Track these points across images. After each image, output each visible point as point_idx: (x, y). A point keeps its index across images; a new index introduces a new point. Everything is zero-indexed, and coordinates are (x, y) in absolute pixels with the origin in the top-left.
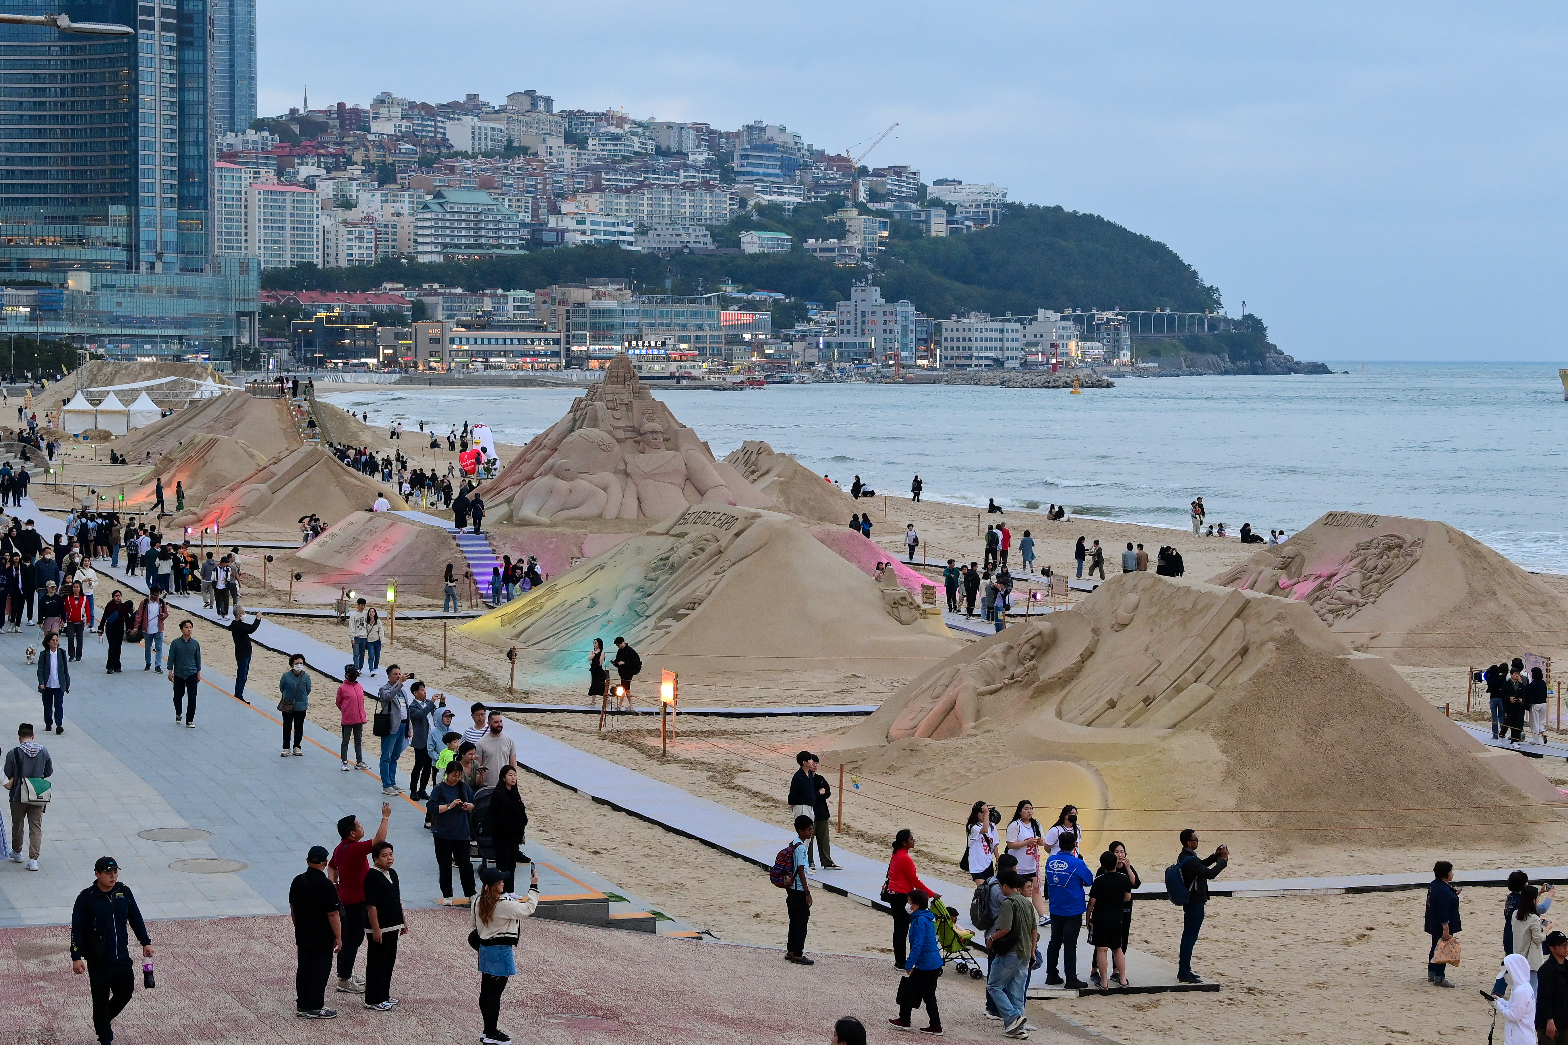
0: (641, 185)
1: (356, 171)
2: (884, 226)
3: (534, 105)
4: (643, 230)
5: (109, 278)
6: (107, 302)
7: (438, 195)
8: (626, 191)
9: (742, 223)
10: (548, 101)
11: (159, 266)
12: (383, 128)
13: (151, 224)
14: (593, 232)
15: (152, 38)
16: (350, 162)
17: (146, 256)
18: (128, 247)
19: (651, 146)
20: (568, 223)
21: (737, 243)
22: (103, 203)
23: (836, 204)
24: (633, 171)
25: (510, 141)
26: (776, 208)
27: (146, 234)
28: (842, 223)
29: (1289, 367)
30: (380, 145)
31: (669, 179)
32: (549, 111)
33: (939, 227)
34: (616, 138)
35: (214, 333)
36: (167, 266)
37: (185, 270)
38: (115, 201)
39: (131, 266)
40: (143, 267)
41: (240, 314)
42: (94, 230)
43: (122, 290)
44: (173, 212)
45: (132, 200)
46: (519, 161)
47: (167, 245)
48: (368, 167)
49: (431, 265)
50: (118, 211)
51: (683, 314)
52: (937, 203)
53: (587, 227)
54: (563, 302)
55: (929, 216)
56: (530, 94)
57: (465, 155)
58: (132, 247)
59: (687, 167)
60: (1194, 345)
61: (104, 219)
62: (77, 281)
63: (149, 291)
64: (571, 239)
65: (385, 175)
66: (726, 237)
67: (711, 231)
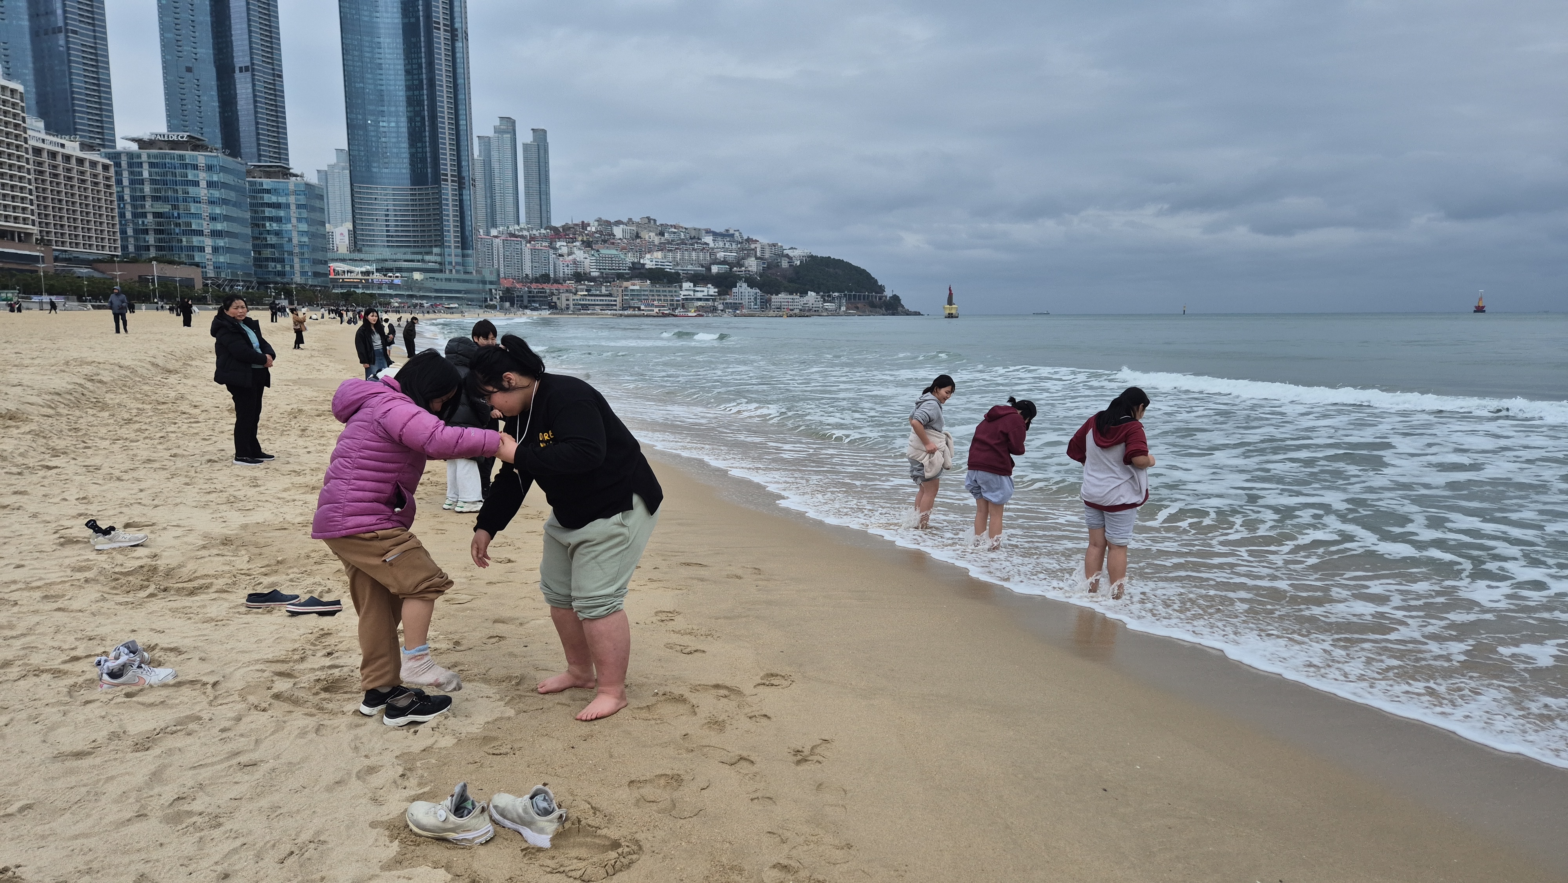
2: (764, 263)
3: (649, 222)
4: (676, 265)
5: (432, 275)
6: (430, 284)
8: (671, 251)
9: (714, 262)
11: (454, 271)
12: (592, 229)
13: (450, 255)
14: (656, 265)
15: (447, 185)
16: (576, 240)
18: (440, 264)
19: (688, 236)
20: (647, 261)
21: (710, 269)
22: (431, 246)
23: (748, 256)
24: (678, 244)
25: (637, 233)
26: (726, 258)
27: (448, 259)
28: (748, 263)
29: (908, 313)
30: (587, 235)
31: (690, 247)
32: (654, 224)
34: (675, 233)
35: (480, 297)
36: (457, 272)
37: (466, 273)
38: (436, 246)
39: (441, 271)
40: (447, 271)
42: (427, 258)
43: (437, 279)
44: (459, 251)
45: (442, 246)
46: (638, 241)
47: (457, 264)
48: (582, 242)
49: (593, 275)
50: (436, 250)
52: (787, 256)
53: (654, 263)
54: (620, 287)
55: (782, 260)
56: (648, 218)
57: (617, 239)
58: (442, 264)
60: (873, 305)
61: (431, 253)
62: (417, 276)
63: (450, 280)
64: (647, 267)
65: (588, 245)
66: (706, 267)
67: (702, 265)
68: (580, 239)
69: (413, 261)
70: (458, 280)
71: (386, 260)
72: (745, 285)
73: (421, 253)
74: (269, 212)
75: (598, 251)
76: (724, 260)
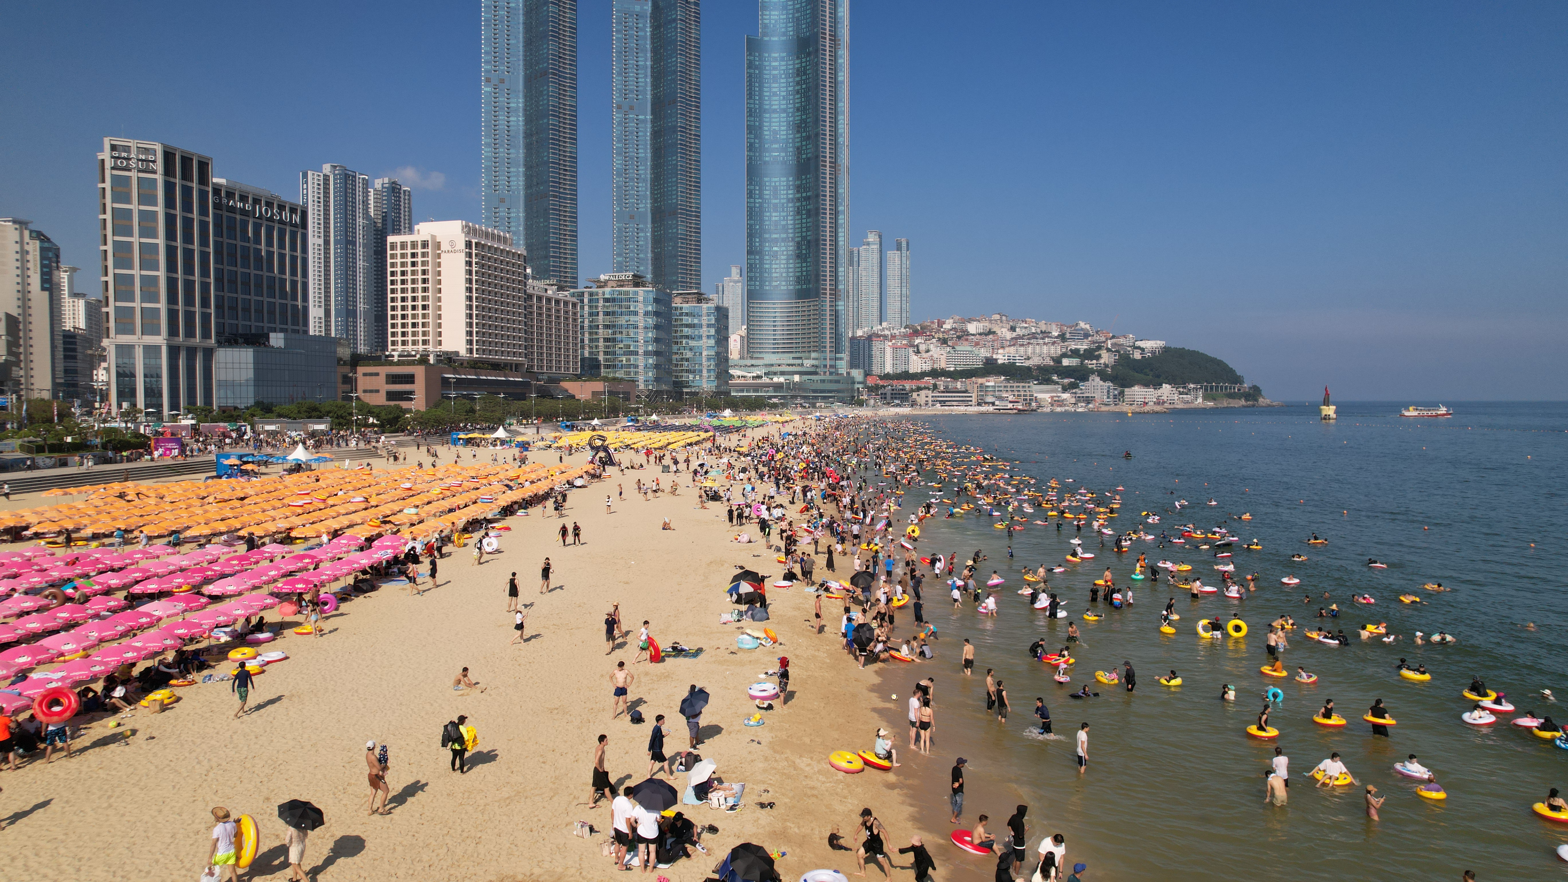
0: (1029, 343)
1: (934, 340)
2: (1115, 356)
3: (1001, 318)
4: (1027, 359)
5: (809, 377)
6: (807, 385)
8: (1022, 345)
9: (1064, 355)
11: (828, 373)
13: (825, 359)
14: (1009, 359)
16: (934, 338)
18: (817, 367)
19: (1039, 331)
20: (1000, 356)
21: (1061, 362)
22: (810, 352)
23: (1099, 348)
24: (1029, 339)
25: (990, 330)
26: (1077, 350)
27: (823, 362)
28: (1100, 355)
30: (943, 332)
31: (1041, 341)
33: (1137, 356)
34: (1026, 328)
36: (831, 373)
37: (838, 374)
38: (814, 351)
39: (816, 373)
41: (858, 388)
42: (805, 361)
43: (814, 381)
44: (833, 354)
45: (819, 351)
46: (991, 336)
47: (830, 366)
48: (939, 339)
49: (949, 371)
50: (813, 355)
51: (1018, 387)
52: (1139, 348)
53: (1007, 358)
54: (976, 383)
55: (1134, 352)
56: (1001, 314)
57: (973, 335)
59: (1049, 337)
60: (1231, 396)
61: (808, 358)
62: (797, 378)
63: (823, 381)
64: (1000, 362)
65: (944, 342)
66: (1058, 360)
67: (1053, 359)
68: (936, 336)
69: (792, 365)
70: (831, 381)
71: (772, 365)
72: (1098, 379)
73: (800, 358)
74: (686, 331)
75: (953, 348)
76: (1075, 353)
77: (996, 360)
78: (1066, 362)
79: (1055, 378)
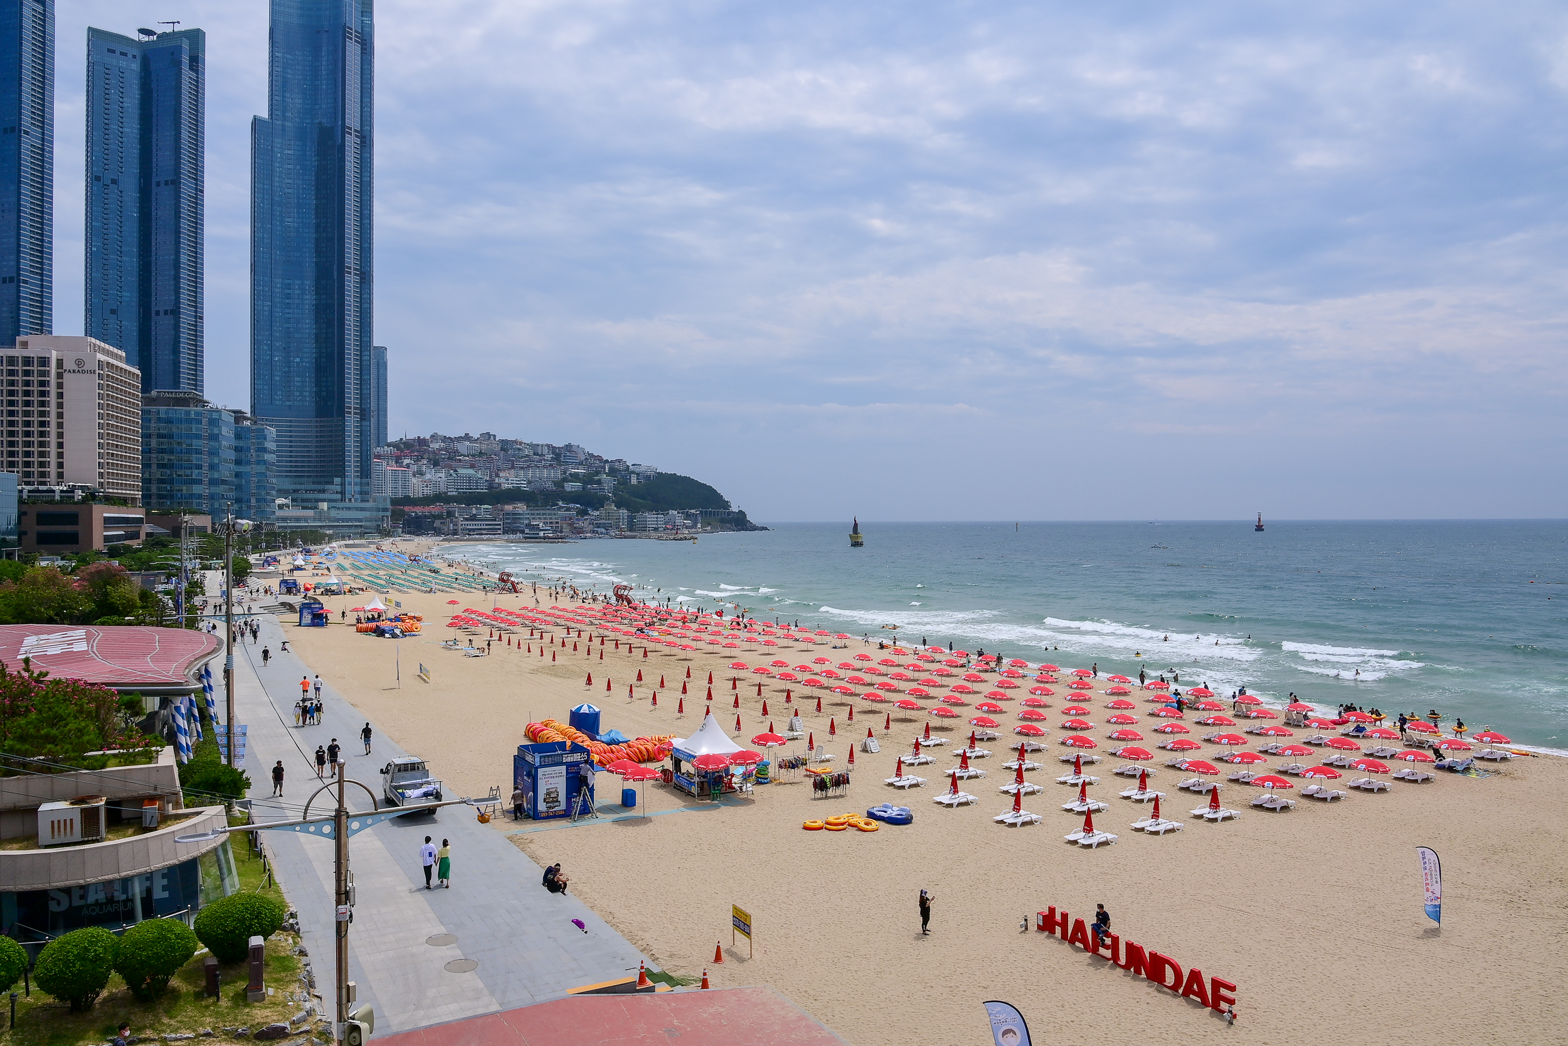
0: (528, 466)
1: (425, 461)
2: (615, 480)
3: (489, 438)
4: (529, 482)
5: (334, 504)
6: (334, 513)
7: (455, 471)
8: (523, 468)
9: (565, 480)
10: (495, 436)
11: (353, 500)
12: (435, 446)
14: (512, 484)
15: (351, 417)
16: (422, 458)
17: (348, 496)
18: (341, 493)
20: (502, 480)
21: (563, 487)
22: (332, 477)
23: (597, 473)
24: (526, 461)
25: (481, 450)
26: (577, 474)
27: (348, 488)
28: (600, 480)
29: (754, 528)
30: (434, 452)
31: (538, 464)
32: (495, 439)
33: (634, 481)
34: (519, 449)
35: (374, 524)
36: (356, 500)
37: (362, 501)
38: (336, 476)
39: (342, 500)
40: (347, 501)
41: (383, 516)
42: (329, 487)
43: (339, 509)
44: (358, 480)
45: (343, 475)
46: (484, 458)
47: (356, 492)
48: (429, 460)
50: (337, 480)
51: (545, 514)
52: (633, 472)
53: (510, 482)
54: (502, 510)
55: (630, 477)
57: (465, 456)
58: (343, 493)
59: (544, 460)
60: (722, 521)
61: (332, 483)
62: (324, 506)
63: (349, 509)
64: (504, 486)
65: (436, 463)
66: (559, 484)
67: (555, 483)
68: (426, 456)
69: (312, 491)
70: (357, 509)
71: (288, 491)
73: (321, 483)
76: (575, 477)
77: (500, 484)
78: (569, 487)
79: (560, 503)
